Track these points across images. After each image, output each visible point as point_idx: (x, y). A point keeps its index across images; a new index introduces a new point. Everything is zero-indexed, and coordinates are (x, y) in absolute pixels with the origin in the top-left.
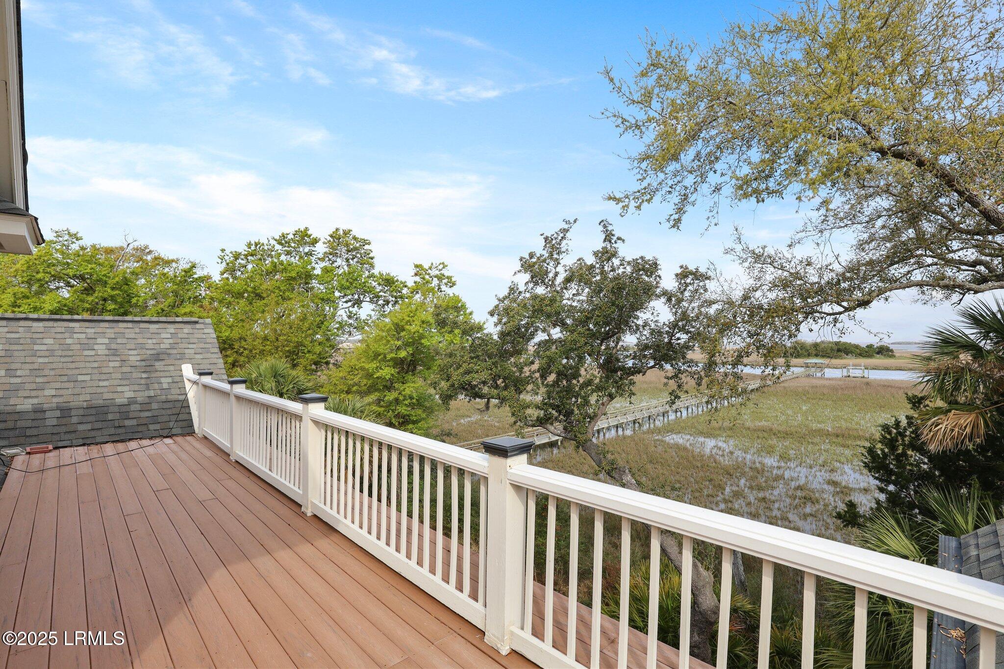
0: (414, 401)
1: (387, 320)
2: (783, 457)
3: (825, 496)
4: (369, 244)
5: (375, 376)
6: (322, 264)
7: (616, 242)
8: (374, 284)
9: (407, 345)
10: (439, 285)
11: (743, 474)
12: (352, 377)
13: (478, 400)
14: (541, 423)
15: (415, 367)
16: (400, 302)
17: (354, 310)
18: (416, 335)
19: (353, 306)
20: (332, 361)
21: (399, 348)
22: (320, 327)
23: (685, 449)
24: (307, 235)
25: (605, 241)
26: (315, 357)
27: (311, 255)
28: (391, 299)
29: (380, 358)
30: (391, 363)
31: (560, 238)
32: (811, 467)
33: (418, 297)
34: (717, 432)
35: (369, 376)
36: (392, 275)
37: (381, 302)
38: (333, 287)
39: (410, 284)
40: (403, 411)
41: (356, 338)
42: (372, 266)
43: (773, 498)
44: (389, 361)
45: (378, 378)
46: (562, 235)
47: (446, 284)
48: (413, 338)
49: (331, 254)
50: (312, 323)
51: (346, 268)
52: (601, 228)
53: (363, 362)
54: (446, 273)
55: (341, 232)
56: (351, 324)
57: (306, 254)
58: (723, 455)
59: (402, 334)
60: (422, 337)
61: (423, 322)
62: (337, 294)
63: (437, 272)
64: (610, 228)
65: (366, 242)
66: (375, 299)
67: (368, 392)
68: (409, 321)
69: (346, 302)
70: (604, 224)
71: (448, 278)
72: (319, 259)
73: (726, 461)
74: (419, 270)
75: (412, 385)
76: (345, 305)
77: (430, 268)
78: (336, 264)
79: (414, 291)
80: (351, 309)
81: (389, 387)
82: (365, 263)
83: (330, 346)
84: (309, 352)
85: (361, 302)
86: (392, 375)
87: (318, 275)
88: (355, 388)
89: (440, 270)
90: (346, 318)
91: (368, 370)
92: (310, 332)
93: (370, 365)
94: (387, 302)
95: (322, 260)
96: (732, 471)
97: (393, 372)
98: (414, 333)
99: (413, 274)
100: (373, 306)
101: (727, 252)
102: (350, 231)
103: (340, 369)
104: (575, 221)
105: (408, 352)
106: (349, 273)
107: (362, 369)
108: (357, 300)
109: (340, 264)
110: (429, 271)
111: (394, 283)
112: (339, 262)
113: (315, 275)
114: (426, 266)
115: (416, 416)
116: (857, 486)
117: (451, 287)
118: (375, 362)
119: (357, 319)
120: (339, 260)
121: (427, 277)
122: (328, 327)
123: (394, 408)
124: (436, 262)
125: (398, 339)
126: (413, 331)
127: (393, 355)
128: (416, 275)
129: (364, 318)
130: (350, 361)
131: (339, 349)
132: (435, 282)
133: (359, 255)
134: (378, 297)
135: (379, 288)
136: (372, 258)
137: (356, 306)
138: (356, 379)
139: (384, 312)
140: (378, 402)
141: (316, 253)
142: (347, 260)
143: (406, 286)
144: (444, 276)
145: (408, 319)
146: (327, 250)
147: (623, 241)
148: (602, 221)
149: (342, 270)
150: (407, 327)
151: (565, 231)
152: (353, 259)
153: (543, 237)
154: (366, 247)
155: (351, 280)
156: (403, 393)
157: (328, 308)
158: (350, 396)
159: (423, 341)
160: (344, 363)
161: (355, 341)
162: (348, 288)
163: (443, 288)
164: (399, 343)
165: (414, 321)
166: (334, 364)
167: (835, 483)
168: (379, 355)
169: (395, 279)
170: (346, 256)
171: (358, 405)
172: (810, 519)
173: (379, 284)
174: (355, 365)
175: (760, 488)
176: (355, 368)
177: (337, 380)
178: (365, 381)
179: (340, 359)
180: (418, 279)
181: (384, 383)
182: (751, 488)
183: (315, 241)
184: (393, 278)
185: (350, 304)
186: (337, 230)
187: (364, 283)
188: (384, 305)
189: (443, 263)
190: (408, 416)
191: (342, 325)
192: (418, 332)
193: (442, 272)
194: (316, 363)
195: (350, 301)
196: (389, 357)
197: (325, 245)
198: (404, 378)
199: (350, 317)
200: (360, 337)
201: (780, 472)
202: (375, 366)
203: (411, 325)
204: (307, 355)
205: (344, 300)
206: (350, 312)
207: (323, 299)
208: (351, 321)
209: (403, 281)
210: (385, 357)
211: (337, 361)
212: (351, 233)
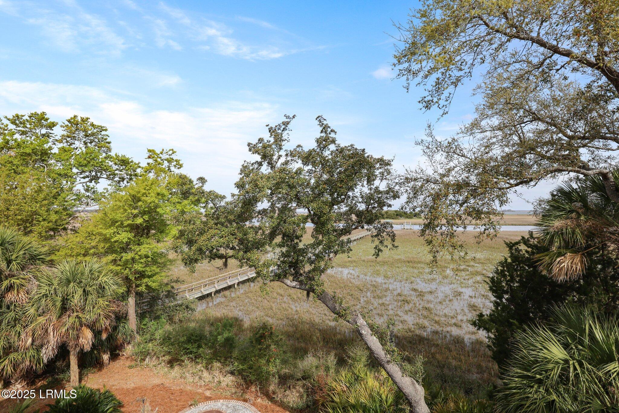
0: (150, 259)
1: (124, 193)
2: (386, 277)
3: (413, 298)
4: (106, 130)
5: (113, 240)
6: (60, 145)
7: (330, 134)
8: (111, 163)
9: (144, 213)
10: (169, 167)
11: (368, 289)
12: (90, 241)
13: (217, 260)
14: (279, 278)
15: (149, 231)
16: (134, 179)
17: (92, 184)
18: (152, 204)
19: (91, 181)
20: (70, 227)
21: (135, 216)
22: (56, 199)
23: (332, 276)
24: (44, 118)
25: (322, 132)
26: (51, 224)
27: (48, 136)
28: (126, 176)
29: (117, 224)
30: (127, 229)
31: (282, 129)
32: (401, 281)
33: (152, 175)
34: (348, 264)
35: (106, 240)
36: (127, 157)
37: (117, 179)
38: (70, 164)
39: (144, 164)
40: (139, 268)
41: (92, 208)
42: (109, 149)
43: (387, 303)
44: (126, 227)
45: (115, 242)
46: (283, 127)
47: (175, 166)
48: (149, 207)
49: (68, 137)
50: (48, 195)
51: (84, 149)
52: (317, 122)
53: (101, 228)
54: (174, 157)
55: (80, 120)
56: (88, 196)
57: (43, 135)
58: (354, 278)
59: (140, 203)
60: (157, 206)
61: (158, 194)
62: (75, 170)
63: (168, 157)
64: (325, 122)
65: (102, 129)
66: (112, 176)
67: (106, 253)
68: (145, 193)
69: (84, 178)
70: (319, 119)
71: (176, 161)
72: (57, 140)
73: (357, 283)
74: (152, 154)
75: (148, 246)
76: (83, 180)
77: (162, 153)
78: (73, 146)
79: (148, 170)
80: (88, 184)
81: (125, 248)
82: (102, 147)
83: (67, 214)
84: (44, 220)
85: (98, 178)
86: (129, 238)
87: (55, 154)
88: (92, 251)
89: (170, 155)
90: (83, 191)
91: (105, 235)
92: (45, 202)
93: (107, 231)
94: (123, 179)
95: (61, 141)
96: (361, 288)
97: (129, 236)
98: (150, 203)
99: (147, 157)
100: (109, 182)
101: (417, 144)
102: (88, 119)
103: (77, 234)
104: (294, 117)
105: (144, 220)
106: (87, 154)
107: (100, 234)
108: (95, 176)
109: (77, 146)
110: (161, 155)
111: (129, 163)
112: (77, 144)
113: (52, 153)
114: (158, 151)
115: (151, 271)
116: (426, 290)
117: (179, 168)
118: (112, 228)
119: (94, 192)
120: (76, 142)
121: (159, 160)
122: (65, 198)
123: (131, 266)
124: (167, 148)
125: (135, 208)
126: (149, 201)
127: (130, 222)
128: (149, 157)
129: (101, 191)
130: (88, 228)
131: (77, 217)
132: (166, 164)
133: (97, 140)
134: (115, 175)
135: (115, 167)
136: (109, 143)
137: (93, 181)
138: (93, 244)
139: (120, 186)
140: (114, 261)
141: (53, 135)
142: (85, 143)
143: (139, 167)
144: (172, 159)
145: (144, 191)
146: (65, 133)
147: (336, 133)
148: (319, 117)
149: (80, 151)
150: (143, 198)
151: (286, 124)
152: (91, 143)
153: (268, 127)
154: (103, 133)
155: (89, 160)
156: (139, 253)
157: (65, 182)
158: (87, 258)
159: (158, 210)
160: (82, 229)
161: (91, 211)
162: (86, 166)
163: (172, 169)
164: (135, 212)
165: (149, 193)
166: (71, 230)
167: (415, 290)
168: (117, 222)
169: (130, 160)
170: (84, 140)
171: (96, 266)
172: (409, 313)
173: (116, 164)
174: (92, 231)
175: (380, 298)
176: (92, 234)
177: (73, 245)
178: (102, 245)
179: (77, 225)
180: (151, 161)
181: (121, 246)
182: (374, 297)
183: (52, 125)
184: (128, 159)
185: (87, 179)
186: (75, 116)
187: (101, 162)
188: (119, 182)
189: (172, 150)
190: (144, 272)
191: (79, 197)
192: (154, 202)
193: (171, 157)
194: (53, 229)
195: (87, 177)
196: (126, 223)
197: (63, 129)
198: (139, 240)
199: (87, 190)
200: (97, 207)
201: (387, 286)
202: (112, 231)
203: (147, 196)
204: (42, 223)
205: (82, 176)
206: (87, 186)
207: (60, 175)
208: (88, 194)
209: (137, 162)
210: (122, 224)
211: (74, 227)
212: (89, 120)
